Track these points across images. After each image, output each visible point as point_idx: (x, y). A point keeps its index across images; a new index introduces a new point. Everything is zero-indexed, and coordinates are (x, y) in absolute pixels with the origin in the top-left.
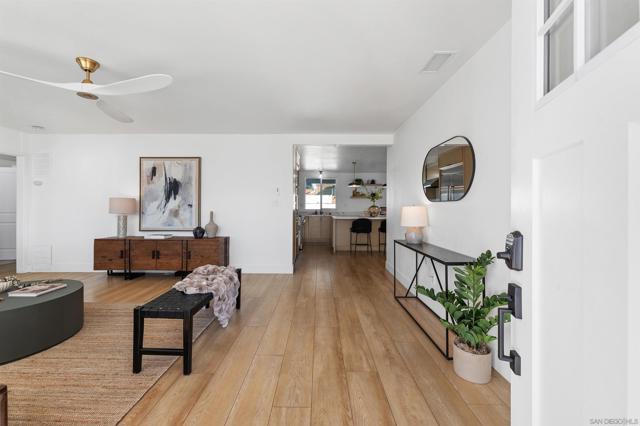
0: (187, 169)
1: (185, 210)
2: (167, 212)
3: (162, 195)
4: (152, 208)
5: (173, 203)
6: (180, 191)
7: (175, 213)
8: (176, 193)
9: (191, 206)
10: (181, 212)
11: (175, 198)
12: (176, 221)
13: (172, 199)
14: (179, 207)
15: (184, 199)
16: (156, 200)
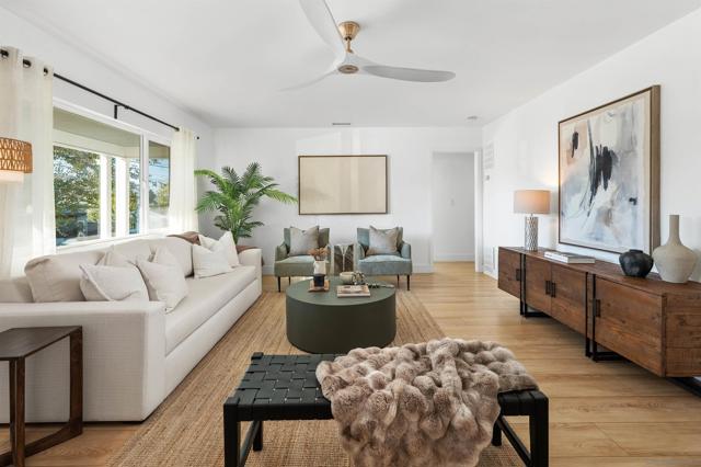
0: (627, 123)
1: (623, 210)
2: (594, 213)
3: (586, 181)
4: (573, 204)
5: (604, 196)
6: (614, 172)
7: (606, 217)
8: (607, 176)
9: (634, 201)
10: (616, 214)
11: (606, 187)
12: (608, 231)
13: (601, 187)
14: (612, 202)
15: (622, 187)
16: (578, 190)
